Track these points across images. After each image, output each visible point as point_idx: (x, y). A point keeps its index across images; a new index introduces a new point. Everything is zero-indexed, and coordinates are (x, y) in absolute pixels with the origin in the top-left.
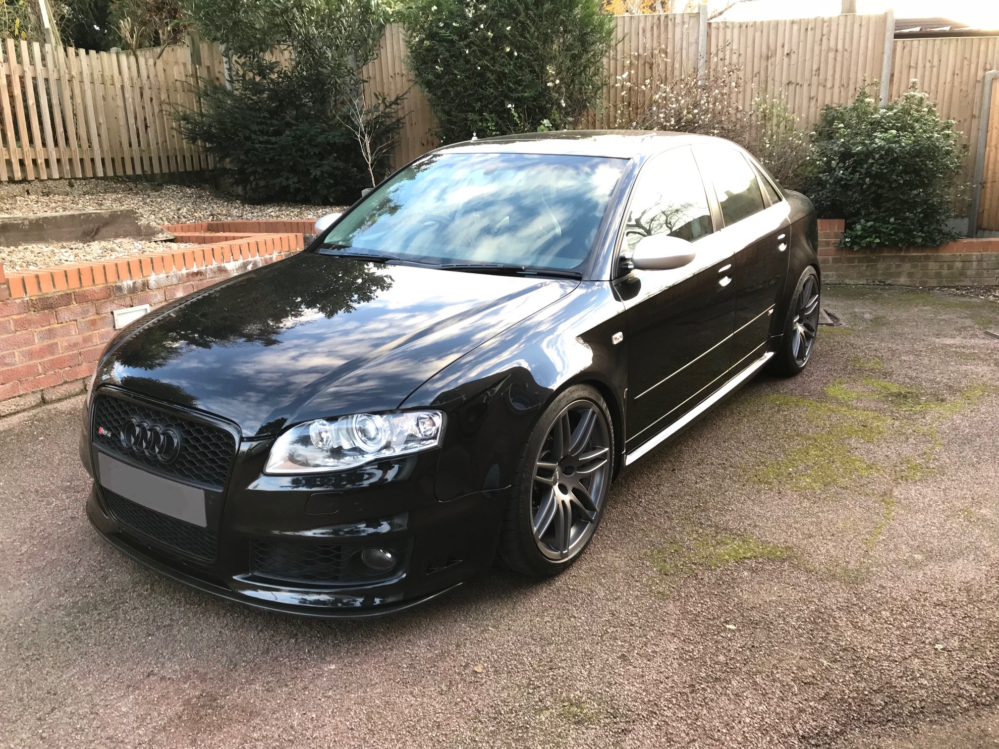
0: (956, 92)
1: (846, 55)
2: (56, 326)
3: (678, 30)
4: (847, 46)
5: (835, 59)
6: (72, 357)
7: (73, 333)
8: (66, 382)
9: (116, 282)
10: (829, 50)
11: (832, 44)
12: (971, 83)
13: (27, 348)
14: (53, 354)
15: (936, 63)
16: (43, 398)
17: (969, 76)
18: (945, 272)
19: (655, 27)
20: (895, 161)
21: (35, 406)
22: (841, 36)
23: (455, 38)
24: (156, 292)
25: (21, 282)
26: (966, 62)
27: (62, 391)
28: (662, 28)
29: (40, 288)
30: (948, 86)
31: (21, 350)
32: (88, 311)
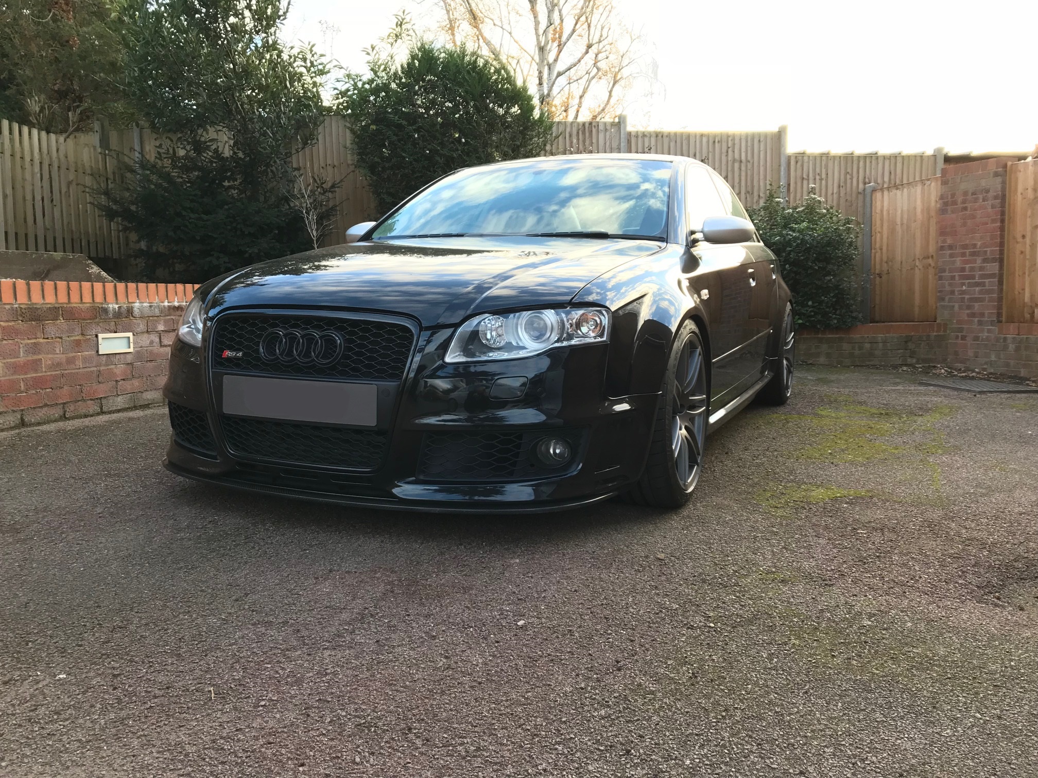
0: (842, 201)
1: (749, 166)
2: (41, 340)
3: (601, 136)
4: (749, 158)
5: (740, 169)
6: (55, 378)
7: (58, 352)
8: (46, 405)
9: (102, 304)
10: (734, 160)
11: (737, 156)
12: (854, 195)
13: (13, 360)
14: (36, 371)
15: (824, 176)
16: (22, 419)
17: (852, 188)
18: (857, 352)
19: (580, 132)
20: (808, 250)
21: (13, 427)
22: (743, 149)
23: (404, 123)
24: (139, 321)
25: (12, 287)
26: (848, 176)
27: (42, 414)
28: (587, 134)
29: (30, 298)
30: (835, 196)
31: (5, 361)
32: (74, 329)
